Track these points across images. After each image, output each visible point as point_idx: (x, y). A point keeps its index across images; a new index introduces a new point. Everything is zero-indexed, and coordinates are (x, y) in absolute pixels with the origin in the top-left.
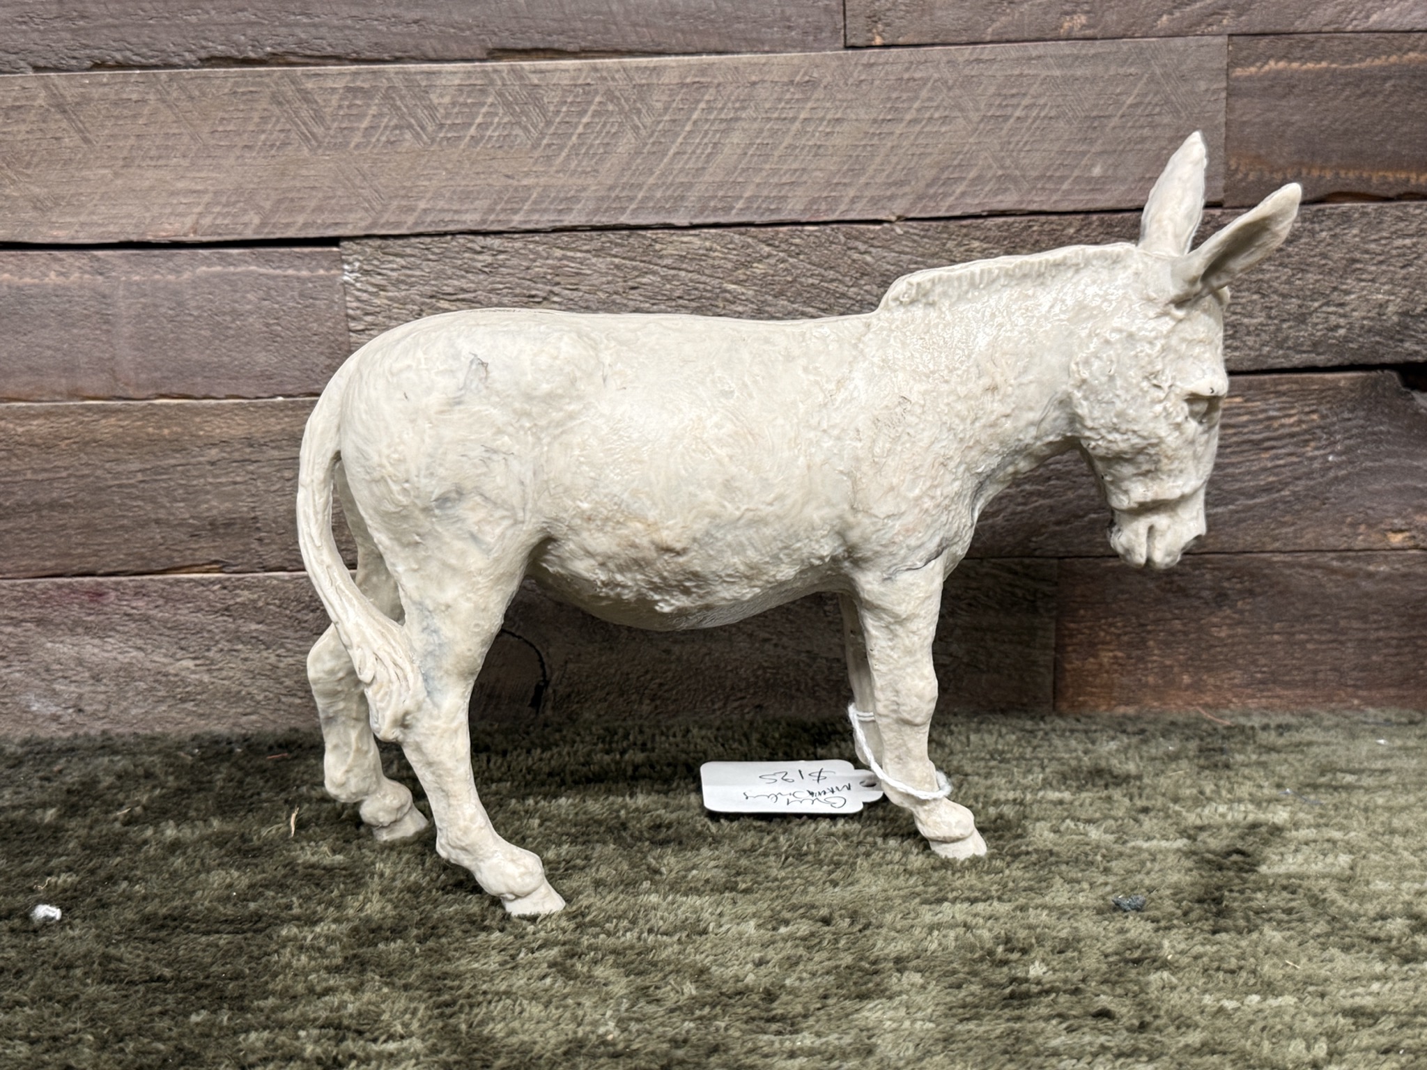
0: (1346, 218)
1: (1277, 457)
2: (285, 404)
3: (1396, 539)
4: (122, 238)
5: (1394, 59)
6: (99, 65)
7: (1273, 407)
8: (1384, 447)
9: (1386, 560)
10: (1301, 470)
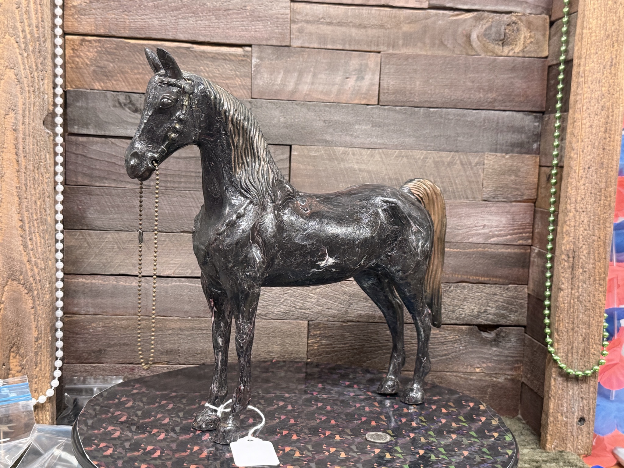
0: (464, 287)
1: (448, 347)
2: (191, 320)
3: (478, 370)
5: (475, 250)
7: (446, 333)
8: (474, 346)
9: (475, 375)
10: (453, 350)
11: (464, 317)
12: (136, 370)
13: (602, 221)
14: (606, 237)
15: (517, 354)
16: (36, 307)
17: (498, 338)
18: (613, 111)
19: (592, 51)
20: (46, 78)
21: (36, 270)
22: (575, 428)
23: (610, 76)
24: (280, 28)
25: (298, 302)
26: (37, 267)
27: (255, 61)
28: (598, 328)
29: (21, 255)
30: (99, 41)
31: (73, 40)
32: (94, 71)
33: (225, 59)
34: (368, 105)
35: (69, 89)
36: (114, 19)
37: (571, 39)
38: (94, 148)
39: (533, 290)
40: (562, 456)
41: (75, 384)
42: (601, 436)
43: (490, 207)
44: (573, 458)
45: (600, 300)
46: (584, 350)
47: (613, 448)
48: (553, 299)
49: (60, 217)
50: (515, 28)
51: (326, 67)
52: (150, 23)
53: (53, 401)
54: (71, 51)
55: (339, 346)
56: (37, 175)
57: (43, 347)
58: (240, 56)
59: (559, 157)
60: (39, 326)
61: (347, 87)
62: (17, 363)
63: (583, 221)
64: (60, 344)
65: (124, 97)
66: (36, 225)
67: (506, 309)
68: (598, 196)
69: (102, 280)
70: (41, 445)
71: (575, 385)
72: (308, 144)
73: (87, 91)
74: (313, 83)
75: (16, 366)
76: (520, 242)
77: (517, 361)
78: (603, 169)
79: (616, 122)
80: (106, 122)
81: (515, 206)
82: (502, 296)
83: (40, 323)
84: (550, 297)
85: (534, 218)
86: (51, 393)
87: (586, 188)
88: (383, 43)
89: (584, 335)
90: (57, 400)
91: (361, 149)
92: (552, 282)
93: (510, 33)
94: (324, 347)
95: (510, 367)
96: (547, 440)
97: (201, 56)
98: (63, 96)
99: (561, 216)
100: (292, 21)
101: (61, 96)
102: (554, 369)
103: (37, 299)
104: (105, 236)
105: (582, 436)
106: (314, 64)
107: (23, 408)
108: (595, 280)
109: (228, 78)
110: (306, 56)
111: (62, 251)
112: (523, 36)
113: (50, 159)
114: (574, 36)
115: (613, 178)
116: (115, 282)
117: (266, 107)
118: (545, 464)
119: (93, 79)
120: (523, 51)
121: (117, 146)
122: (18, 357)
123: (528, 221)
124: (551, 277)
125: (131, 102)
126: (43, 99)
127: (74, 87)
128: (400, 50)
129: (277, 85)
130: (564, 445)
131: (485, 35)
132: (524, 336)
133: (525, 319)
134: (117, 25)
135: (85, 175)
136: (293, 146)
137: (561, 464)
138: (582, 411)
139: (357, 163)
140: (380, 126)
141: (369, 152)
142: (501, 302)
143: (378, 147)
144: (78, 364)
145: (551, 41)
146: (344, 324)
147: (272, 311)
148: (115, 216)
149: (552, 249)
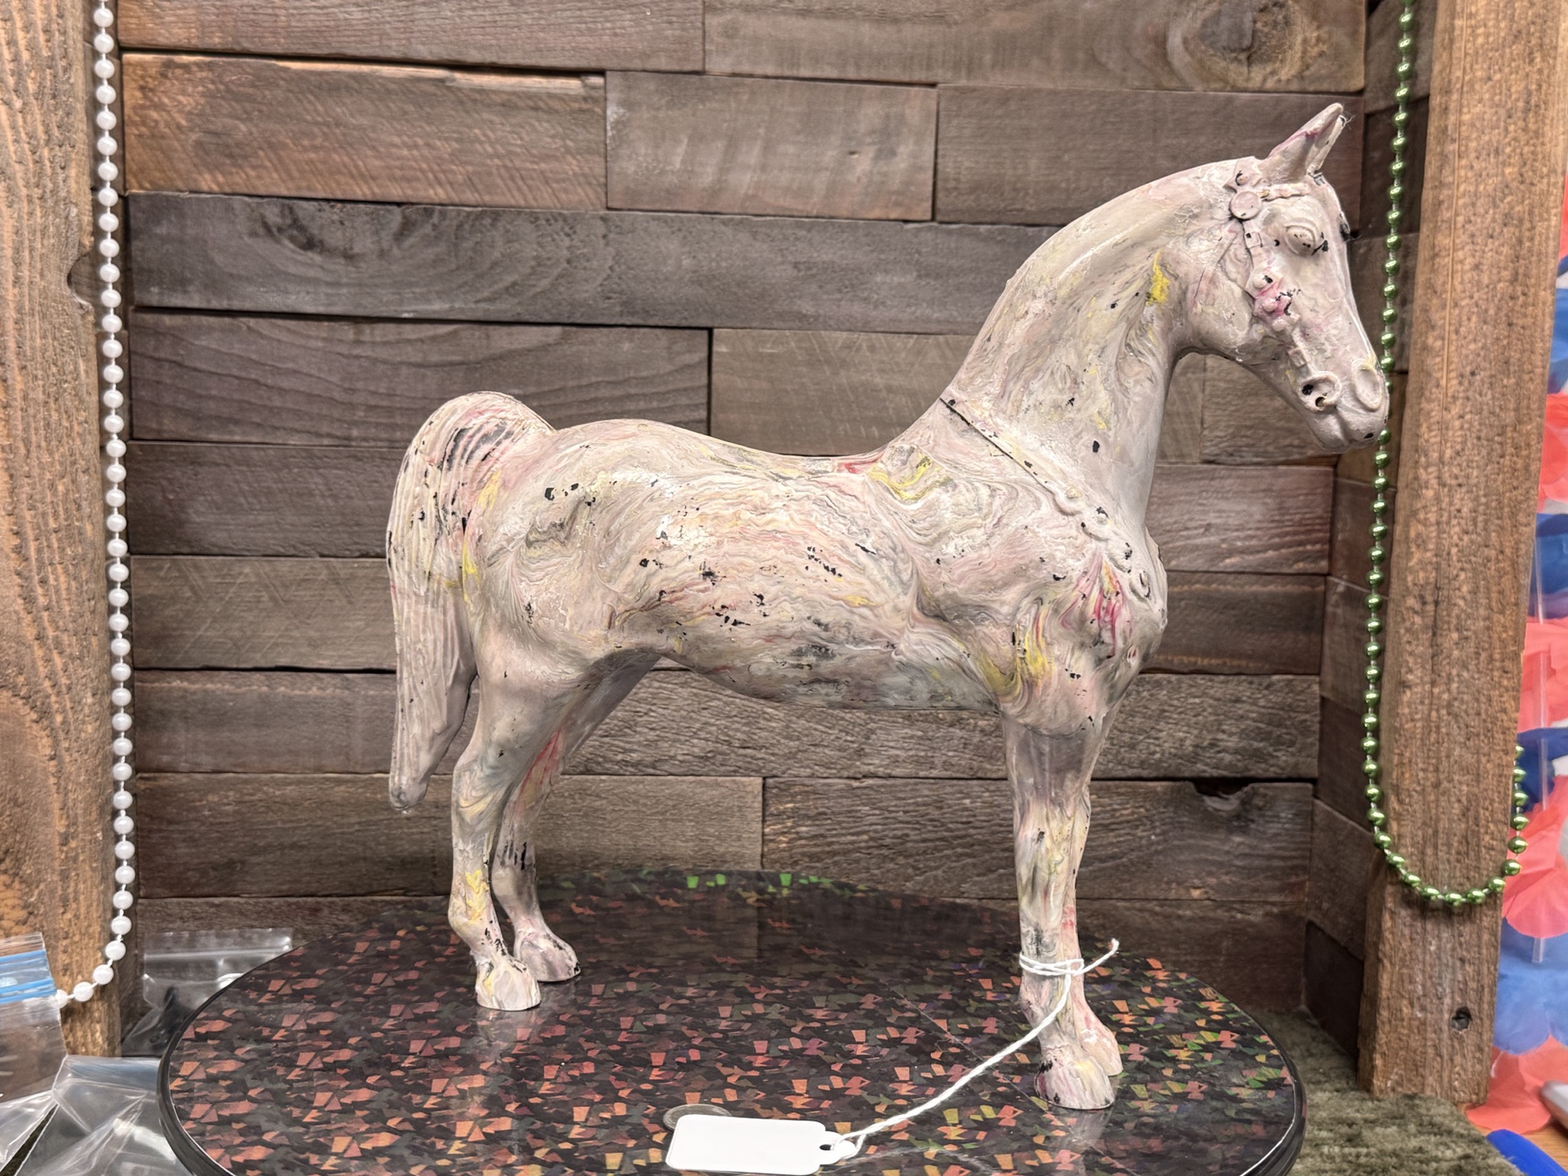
0: (1158, 684)
1: (1119, 836)
3: (1196, 893)
4: (367, 666)
5: (1186, 588)
6: (365, 555)
7: (1115, 802)
8: (1186, 832)
9: (1189, 907)
10: (1134, 845)
11: (1160, 761)
12: (326, 912)
13: (1506, 510)
14: (1517, 549)
15: (1295, 850)
16: (61, 757)
17: (1247, 811)
18: (1533, 228)
19: (1479, 74)
20: (73, 164)
21: (58, 661)
22: (1445, 1036)
23: (1523, 138)
24: (676, 25)
25: (737, 730)
26: (61, 653)
27: (613, 112)
28: (1499, 782)
29: (19, 621)
30: (209, 66)
31: (141, 65)
32: (199, 144)
33: (536, 109)
34: (906, 221)
35: (134, 191)
36: (246, 10)
37: (1423, 44)
38: (204, 343)
39: (1334, 689)
40: (1412, 1107)
41: (169, 950)
42: (1511, 1053)
43: (1222, 478)
44: (1441, 1112)
45: (1504, 711)
46: (1466, 838)
47: (1541, 1084)
48: (1385, 708)
49: (118, 522)
50: (1280, 17)
51: (798, 126)
52: (341, 16)
53: (111, 996)
54: (138, 94)
55: (843, 839)
56: (55, 416)
57: (81, 858)
58: (575, 99)
59: (1396, 349)
60: (70, 804)
61: (852, 178)
62: (17, 902)
63: (1459, 511)
64: (125, 849)
65: (276, 210)
66: (55, 545)
67: (1265, 736)
68: (1497, 447)
69: (233, 683)
70: (81, 1111)
71: (1443, 927)
72: (754, 324)
73: (182, 195)
74: (763, 168)
75: (14, 907)
76: (1300, 566)
77: (1294, 869)
78: (1508, 377)
79: (1539, 254)
80: (231, 275)
81: (1285, 474)
82: (1254, 704)
83: (71, 796)
84: (1377, 705)
85: (1335, 503)
86: (103, 974)
87: (1466, 426)
88: (944, 62)
89: (1464, 799)
90: (120, 992)
91: (890, 337)
92: (1381, 666)
93: (1266, 30)
94: (803, 842)
95: (1277, 883)
96: (1373, 1067)
97: (475, 101)
98: (120, 210)
99: (1402, 498)
100: (708, 8)
101: (113, 210)
102: (1390, 889)
103: (62, 735)
104: (236, 569)
105: (1464, 1056)
106: (766, 118)
107: (34, 1017)
108: (1491, 659)
109: (546, 158)
110: (746, 97)
111: (126, 610)
112: (1299, 39)
113: (87, 372)
114: (1432, 37)
115: (1535, 398)
116: (265, 689)
117: (646, 230)
118: (1372, 1129)
119: (195, 165)
120: (1300, 76)
121: (260, 335)
122: (16, 885)
123: (1319, 511)
124: (1380, 654)
125: (296, 223)
126: (67, 218)
127: (147, 185)
128: (987, 79)
129: (673, 172)
130: (1417, 1080)
131: (1202, 37)
132: (1313, 804)
133: (1315, 762)
134: (254, 24)
135: (180, 412)
136: (716, 331)
137: (1412, 1128)
138: (1464, 992)
139: (882, 371)
140: (938, 276)
141: (912, 341)
142: (1254, 721)
143: (934, 328)
144: (175, 900)
145: (1371, 50)
146: (856, 784)
147: (672, 753)
148: (262, 518)
149: (1379, 582)
